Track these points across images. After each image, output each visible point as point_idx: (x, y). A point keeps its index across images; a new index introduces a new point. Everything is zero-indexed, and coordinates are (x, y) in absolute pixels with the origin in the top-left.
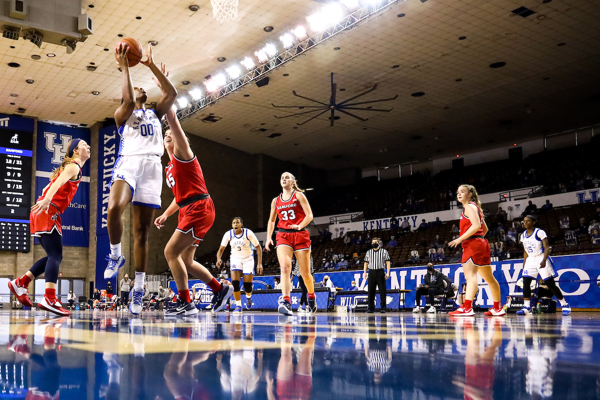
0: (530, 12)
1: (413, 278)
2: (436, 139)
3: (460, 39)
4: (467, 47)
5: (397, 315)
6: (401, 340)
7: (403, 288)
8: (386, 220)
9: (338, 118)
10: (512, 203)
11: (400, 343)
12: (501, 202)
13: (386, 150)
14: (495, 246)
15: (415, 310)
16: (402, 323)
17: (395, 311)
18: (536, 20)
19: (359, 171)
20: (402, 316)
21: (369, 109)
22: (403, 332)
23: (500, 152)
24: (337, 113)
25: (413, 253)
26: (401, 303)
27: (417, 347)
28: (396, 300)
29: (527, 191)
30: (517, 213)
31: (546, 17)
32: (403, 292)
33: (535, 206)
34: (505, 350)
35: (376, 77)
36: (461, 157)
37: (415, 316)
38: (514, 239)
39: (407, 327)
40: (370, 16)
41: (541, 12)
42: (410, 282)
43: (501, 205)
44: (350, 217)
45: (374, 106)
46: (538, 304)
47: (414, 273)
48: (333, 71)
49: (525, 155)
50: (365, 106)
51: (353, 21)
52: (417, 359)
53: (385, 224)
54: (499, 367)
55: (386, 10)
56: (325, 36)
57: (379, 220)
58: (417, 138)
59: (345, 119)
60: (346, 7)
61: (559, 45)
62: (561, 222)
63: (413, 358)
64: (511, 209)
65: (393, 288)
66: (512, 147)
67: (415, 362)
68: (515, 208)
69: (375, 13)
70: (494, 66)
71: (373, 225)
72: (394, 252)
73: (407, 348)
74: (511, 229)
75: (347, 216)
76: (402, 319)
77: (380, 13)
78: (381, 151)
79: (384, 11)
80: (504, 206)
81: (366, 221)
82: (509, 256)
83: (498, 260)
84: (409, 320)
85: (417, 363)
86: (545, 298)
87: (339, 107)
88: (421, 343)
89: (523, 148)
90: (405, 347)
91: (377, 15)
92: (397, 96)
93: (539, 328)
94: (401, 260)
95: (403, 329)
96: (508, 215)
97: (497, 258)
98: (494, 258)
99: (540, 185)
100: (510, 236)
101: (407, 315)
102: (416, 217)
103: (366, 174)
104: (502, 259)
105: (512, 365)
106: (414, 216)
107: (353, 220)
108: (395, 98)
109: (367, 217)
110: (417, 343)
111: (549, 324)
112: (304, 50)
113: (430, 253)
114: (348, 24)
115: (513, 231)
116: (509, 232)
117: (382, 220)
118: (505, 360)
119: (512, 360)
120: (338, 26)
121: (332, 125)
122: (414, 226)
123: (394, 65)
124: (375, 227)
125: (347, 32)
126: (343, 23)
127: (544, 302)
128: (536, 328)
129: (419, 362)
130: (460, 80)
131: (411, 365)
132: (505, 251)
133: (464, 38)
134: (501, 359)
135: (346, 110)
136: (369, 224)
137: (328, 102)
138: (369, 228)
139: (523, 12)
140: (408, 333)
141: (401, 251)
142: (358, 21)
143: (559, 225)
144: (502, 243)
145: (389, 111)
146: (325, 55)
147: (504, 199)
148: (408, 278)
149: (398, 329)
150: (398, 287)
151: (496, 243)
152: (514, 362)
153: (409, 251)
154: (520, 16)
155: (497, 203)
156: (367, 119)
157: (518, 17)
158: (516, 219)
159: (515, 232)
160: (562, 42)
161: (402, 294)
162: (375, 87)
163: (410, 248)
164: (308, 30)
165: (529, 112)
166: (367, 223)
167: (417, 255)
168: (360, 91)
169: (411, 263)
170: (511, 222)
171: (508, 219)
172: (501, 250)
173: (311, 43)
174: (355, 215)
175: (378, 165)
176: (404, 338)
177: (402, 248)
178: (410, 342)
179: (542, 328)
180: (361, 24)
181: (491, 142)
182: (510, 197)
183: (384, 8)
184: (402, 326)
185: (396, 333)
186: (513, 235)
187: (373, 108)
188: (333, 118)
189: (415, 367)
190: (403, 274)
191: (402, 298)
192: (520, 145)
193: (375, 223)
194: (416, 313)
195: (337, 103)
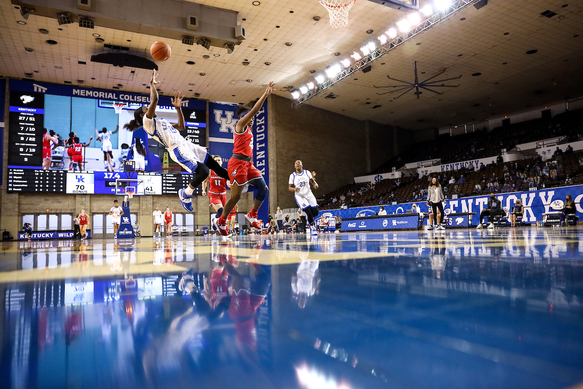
0: (553, 14)
1: (477, 204)
2: (490, 105)
3: (505, 34)
4: (510, 40)
5: (467, 230)
6: (470, 248)
7: (470, 212)
8: (457, 164)
9: (421, 93)
10: (545, 149)
11: (470, 250)
12: (537, 148)
13: (455, 114)
14: (534, 179)
15: (478, 227)
16: (471, 236)
17: (466, 228)
18: (558, 20)
19: (437, 130)
20: (471, 231)
21: (443, 85)
22: (471, 243)
23: (536, 113)
24: (420, 89)
25: (476, 187)
26: (470, 222)
27: (482, 252)
28: (466, 220)
29: (556, 140)
30: (549, 156)
31: (564, 17)
32: (470, 214)
33: (561, 150)
34: (544, 252)
35: (447, 63)
36: (508, 118)
37: (478, 231)
38: (547, 175)
39: (474, 238)
40: (441, 20)
41: (561, 14)
42: (475, 207)
43: (537, 151)
44: (431, 163)
45: (445, 83)
46: (566, 219)
47: (478, 201)
48: (417, 60)
49: (553, 115)
50: (440, 84)
51: (429, 24)
52: (482, 261)
53: (457, 166)
54: (540, 264)
55: (452, 15)
56: (410, 35)
57: (452, 164)
58: (477, 105)
59: (425, 93)
60: (424, 15)
61: (574, 36)
62: (580, 161)
63: (479, 261)
64: (544, 153)
65: (463, 212)
66: (544, 109)
67: (481, 263)
68: (547, 152)
69: (444, 18)
70: (529, 52)
71: (448, 167)
72: (463, 186)
73: (475, 254)
74: (545, 167)
75: (430, 162)
76: (470, 233)
77: (448, 18)
78: (452, 115)
79: (451, 16)
80: (540, 152)
81: (443, 165)
82: (544, 186)
83: (536, 189)
84: (475, 234)
85: (482, 264)
86: (571, 215)
87: (421, 85)
88: (484, 250)
89: (551, 110)
90: (473, 253)
91: (446, 19)
92: (461, 75)
93: (566, 236)
94: (469, 191)
95: (472, 240)
96: (543, 157)
97: (536, 188)
98: (534, 188)
99: (564, 135)
100: (545, 172)
101: (473, 230)
102: (478, 161)
103: (442, 132)
104: (540, 188)
105: (549, 263)
106: (477, 160)
107: (434, 165)
108: (460, 77)
109: (444, 162)
110: (482, 250)
111: (574, 233)
112: (395, 46)
113: (489, 186)
114: (426, 26)
115: (546, 169)
116: (544, 170)
117: (454, 164)
118: (544, 259)
119: (549, 260)
120: (418, 28)
121: (418, 98)
122: (477, 168)
123: (460, 54)
124: (449, 169)
125: (425, 32)
126: (422, 26)
127: (570, 218)
128: (565, 236)
129: (484, 263)
130: (506, 63)
131: (478, 266)
132: (541, 183)
133: (508, 33)
134: (541, 259)
135: (427, 87)
136: (445, 167)
137: (413, 82)
138: (445, 170)
139: (548, 14)
140: (475, 243)
141: (469, 186)
142: (432, 24)
143: (578, 163)
144: (539, 177)
145: (457, 87)
146: (410, 49)
147: (539, 147)
148: (474, 204)
149: (468, 240)
150: (467, 211)
151: (535, 178)
152: (550, 260)
153: (474, 185)
154: (546, 17)
155: (535, 149)
156: (443, 93)
157: (545, 18)
158: (548, 160)
159: (548, 170)
160: (576, 34)
161: (470, 216)
162: (445, 70)
163: (475, 183)
164: (398, 31)
165: (555, 84)
166: (444, 166)
167: (480, 188)
168: (436, 73)
169: (475, 194)
170: (545, 162)
171: (543, 160)
172: (538, 182)
173: (400, 41)
174: (435, 161)
175: (450, 125)
176: (473, 246)
177: (469, 183)
178: (476, 249)
179: (569, 236)
180: (435, 26)
181: (529, 106)
182: (543, 145)
183: (451, 14)
184: (471, 238)
185: (467, 243)
186: (546, 171)
187: (445, 85)
188: (418, 93)
189: (481, 266)
190: (470, 201)
191: (470, 218)
192: (549, 108)
193: (450, 166)
194: (479, 228)
195: (419, 82)
